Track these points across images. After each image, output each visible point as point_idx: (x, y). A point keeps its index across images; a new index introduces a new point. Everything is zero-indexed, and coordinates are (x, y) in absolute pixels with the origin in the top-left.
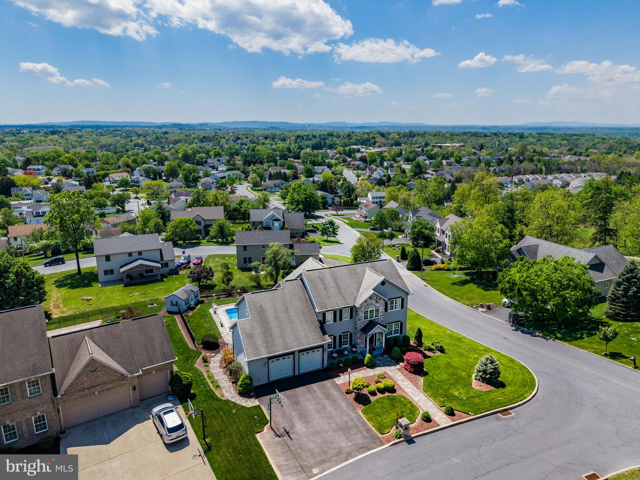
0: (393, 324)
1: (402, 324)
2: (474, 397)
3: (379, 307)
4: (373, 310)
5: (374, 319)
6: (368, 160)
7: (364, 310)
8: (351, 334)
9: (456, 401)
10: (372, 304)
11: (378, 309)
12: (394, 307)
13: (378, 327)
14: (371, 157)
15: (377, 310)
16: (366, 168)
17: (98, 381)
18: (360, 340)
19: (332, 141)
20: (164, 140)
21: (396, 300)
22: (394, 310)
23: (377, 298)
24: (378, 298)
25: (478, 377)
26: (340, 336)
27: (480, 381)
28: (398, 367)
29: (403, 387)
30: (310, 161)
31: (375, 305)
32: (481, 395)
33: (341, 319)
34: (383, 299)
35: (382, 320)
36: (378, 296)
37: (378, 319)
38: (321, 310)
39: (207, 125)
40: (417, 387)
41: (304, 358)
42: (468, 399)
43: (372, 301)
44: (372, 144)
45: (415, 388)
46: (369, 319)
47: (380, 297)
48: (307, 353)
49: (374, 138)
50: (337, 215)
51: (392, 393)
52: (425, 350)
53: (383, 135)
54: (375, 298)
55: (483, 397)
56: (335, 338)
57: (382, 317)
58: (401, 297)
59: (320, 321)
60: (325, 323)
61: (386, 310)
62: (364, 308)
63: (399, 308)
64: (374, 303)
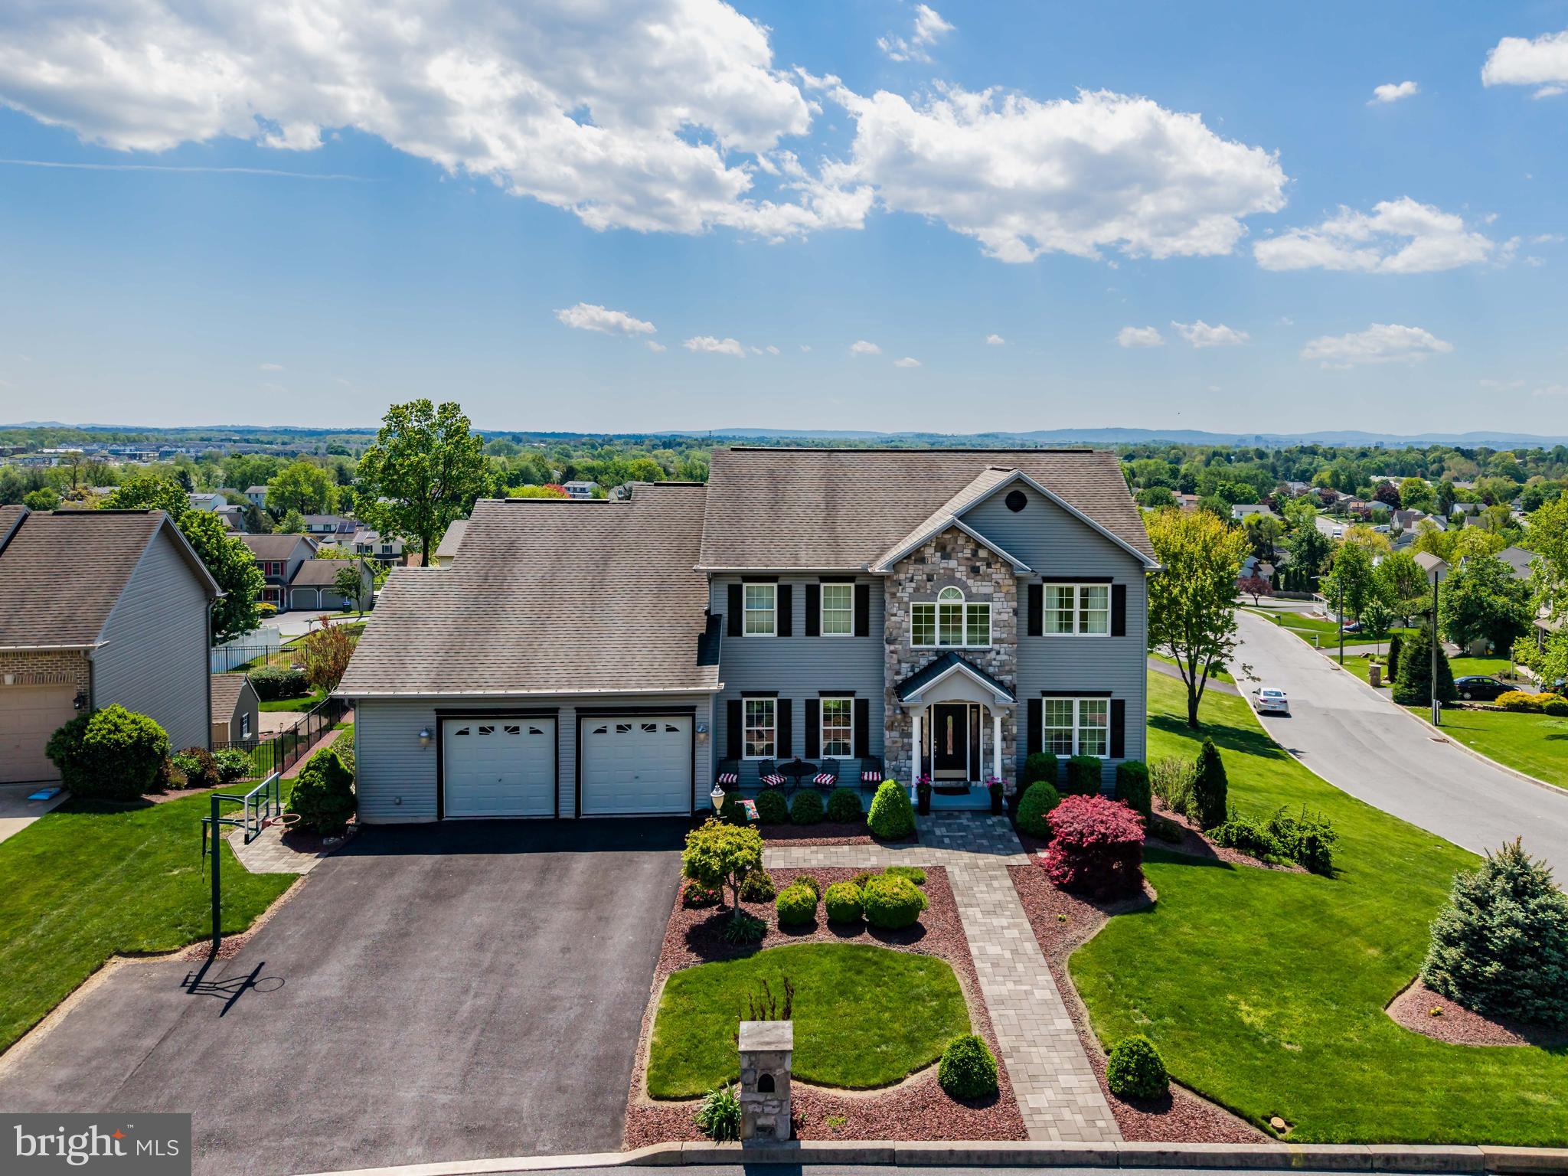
0: (1076, 701)
1: (1118, 707)
2: (1357, 1054)
3: (988, 597)
4: (958, 609)
5: (965, 650)
6: (1402, 497)
7: (912, 598)
8: (862, 706)
9: (1225, 1046)
10: (951, 579)
11: (986, 609)
12: (1076, 621)
13: (958, 672)
14: (1411, 491)
15: (979, 616)
16: (1392, 513)
18: (895, 734)
19: (1311, 464)
21: (1085, 593)
22: (1076, 632)
23: (975, 553)
24: (982, 554)
25: (1442, 974)
26: (812, 707)
27: (1448, 996)
28: (1022, 859)
29: (969, 930)
30: (1222, 491)
31: (965, 587)
32: (1412, 1057)
33: (813, 629)
34: (1008, 565)
35: (1002, 664)
36: (979, 545)
37: (985, 652)
38: (715, 564)
39: (997, 438)
40: (1045, 948)
42: (1311, 1054)
43: (953, 564)
44: (1432, 474)
45: (1030, 947)
46: (937, 645)
47: (993, 554)
48: (620, 728)
49: (1441, 460)
50: (1257, 606)
51: (888, 941)
52: (1228, 843)
53: (1468, 454)
54: (968, 553)
55: (1422, 1065)
56: (785, 706)
57: (1003, 648)
58: (1108, 580)
59: (713, 621)
60: (735, 629)
61: (1035, 628)
62: (910, 587)
63: (1101, 628)
64: (961, 573)
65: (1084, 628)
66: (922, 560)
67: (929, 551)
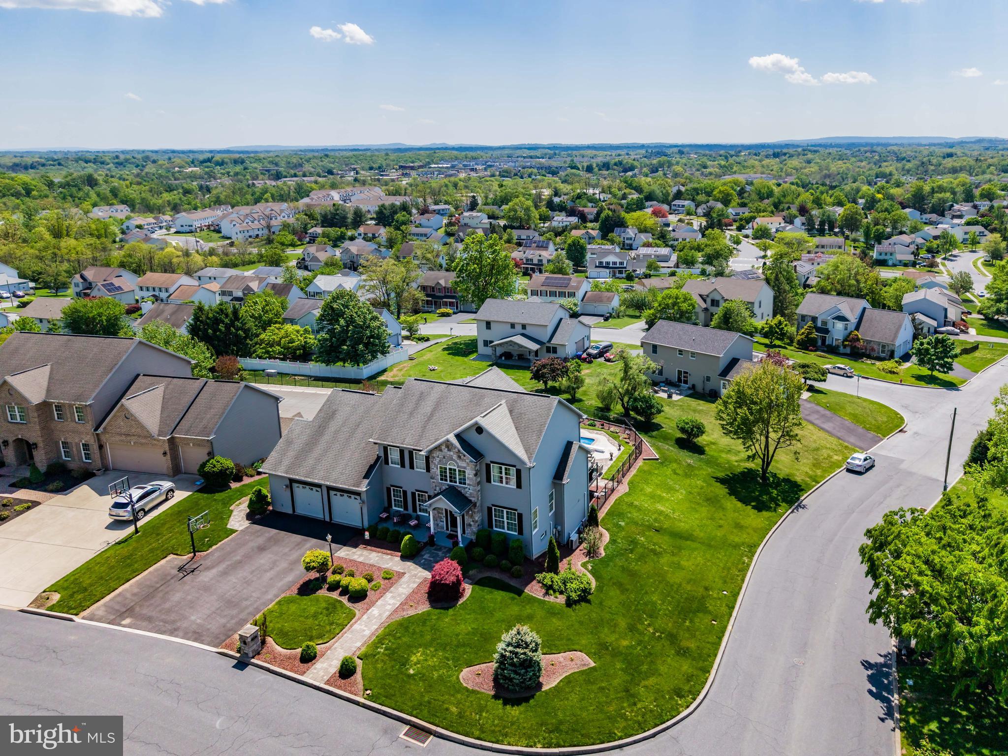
1: (520, 516)
3: (465, 468)
4: (455, 470)
5: (458, 486)
7: (439, 463)
8: (430, 497)
10: (452, 459)
11: (464, 472)
12: (504, 480)
13: (441, 499)
15: (462, 474)
17: (133, 431)
20: (932, 168)
21: (506, 470)
22: (504, 484)
26: (413, 494)
29: (379, 603)
31: (456, 462)
33: (412, 467)
35: (471, 494)
37: (465, 488)
40: (392, 615)
41: (337, 500)
43: (452, 453)
46: (449, 483)
48: (341, 495)
51: (350, 601)
54: (456, 450)
56: (405, 492)
57: (471, 488)
58: (514, 466)
59: (378, 458)
60: (387, 462)
61: (489, 480)
62: (438, 460)
63: (513, 485)
64: (455, 457)
65: (507, 483)
66: (441, 450)
67: (443, 447)
